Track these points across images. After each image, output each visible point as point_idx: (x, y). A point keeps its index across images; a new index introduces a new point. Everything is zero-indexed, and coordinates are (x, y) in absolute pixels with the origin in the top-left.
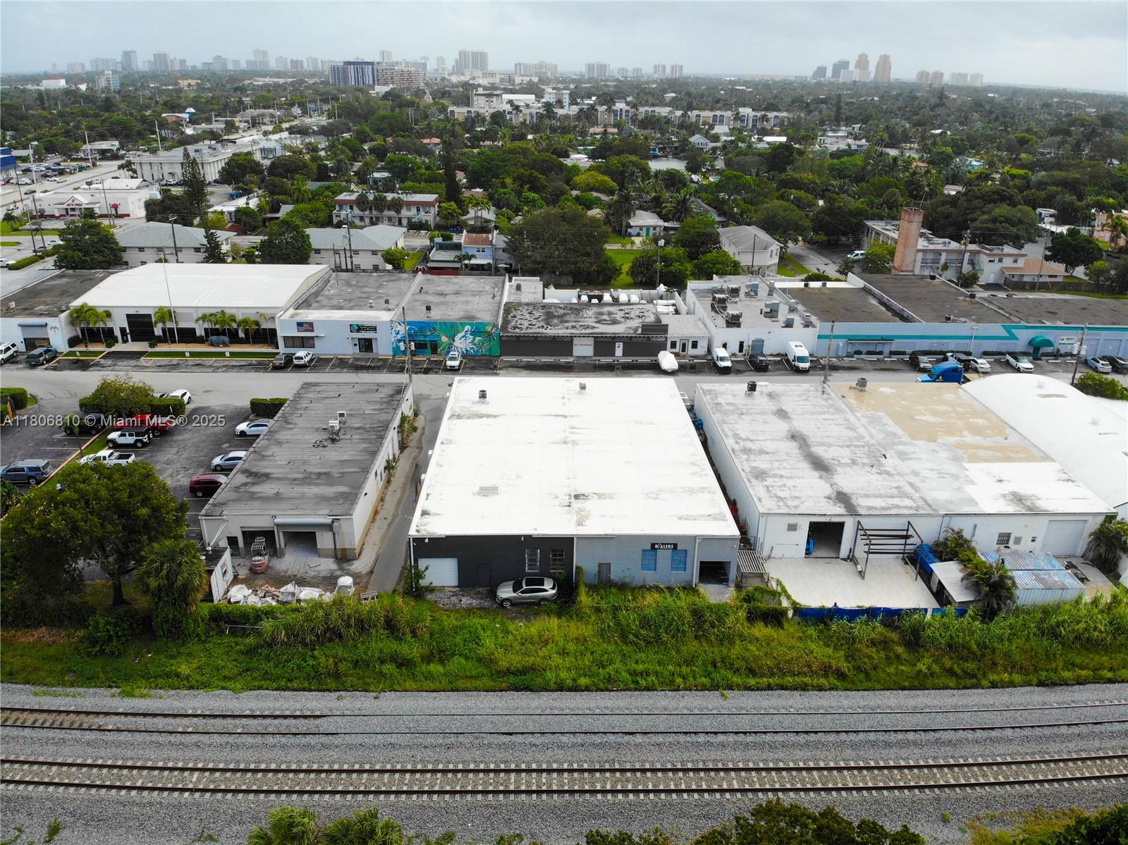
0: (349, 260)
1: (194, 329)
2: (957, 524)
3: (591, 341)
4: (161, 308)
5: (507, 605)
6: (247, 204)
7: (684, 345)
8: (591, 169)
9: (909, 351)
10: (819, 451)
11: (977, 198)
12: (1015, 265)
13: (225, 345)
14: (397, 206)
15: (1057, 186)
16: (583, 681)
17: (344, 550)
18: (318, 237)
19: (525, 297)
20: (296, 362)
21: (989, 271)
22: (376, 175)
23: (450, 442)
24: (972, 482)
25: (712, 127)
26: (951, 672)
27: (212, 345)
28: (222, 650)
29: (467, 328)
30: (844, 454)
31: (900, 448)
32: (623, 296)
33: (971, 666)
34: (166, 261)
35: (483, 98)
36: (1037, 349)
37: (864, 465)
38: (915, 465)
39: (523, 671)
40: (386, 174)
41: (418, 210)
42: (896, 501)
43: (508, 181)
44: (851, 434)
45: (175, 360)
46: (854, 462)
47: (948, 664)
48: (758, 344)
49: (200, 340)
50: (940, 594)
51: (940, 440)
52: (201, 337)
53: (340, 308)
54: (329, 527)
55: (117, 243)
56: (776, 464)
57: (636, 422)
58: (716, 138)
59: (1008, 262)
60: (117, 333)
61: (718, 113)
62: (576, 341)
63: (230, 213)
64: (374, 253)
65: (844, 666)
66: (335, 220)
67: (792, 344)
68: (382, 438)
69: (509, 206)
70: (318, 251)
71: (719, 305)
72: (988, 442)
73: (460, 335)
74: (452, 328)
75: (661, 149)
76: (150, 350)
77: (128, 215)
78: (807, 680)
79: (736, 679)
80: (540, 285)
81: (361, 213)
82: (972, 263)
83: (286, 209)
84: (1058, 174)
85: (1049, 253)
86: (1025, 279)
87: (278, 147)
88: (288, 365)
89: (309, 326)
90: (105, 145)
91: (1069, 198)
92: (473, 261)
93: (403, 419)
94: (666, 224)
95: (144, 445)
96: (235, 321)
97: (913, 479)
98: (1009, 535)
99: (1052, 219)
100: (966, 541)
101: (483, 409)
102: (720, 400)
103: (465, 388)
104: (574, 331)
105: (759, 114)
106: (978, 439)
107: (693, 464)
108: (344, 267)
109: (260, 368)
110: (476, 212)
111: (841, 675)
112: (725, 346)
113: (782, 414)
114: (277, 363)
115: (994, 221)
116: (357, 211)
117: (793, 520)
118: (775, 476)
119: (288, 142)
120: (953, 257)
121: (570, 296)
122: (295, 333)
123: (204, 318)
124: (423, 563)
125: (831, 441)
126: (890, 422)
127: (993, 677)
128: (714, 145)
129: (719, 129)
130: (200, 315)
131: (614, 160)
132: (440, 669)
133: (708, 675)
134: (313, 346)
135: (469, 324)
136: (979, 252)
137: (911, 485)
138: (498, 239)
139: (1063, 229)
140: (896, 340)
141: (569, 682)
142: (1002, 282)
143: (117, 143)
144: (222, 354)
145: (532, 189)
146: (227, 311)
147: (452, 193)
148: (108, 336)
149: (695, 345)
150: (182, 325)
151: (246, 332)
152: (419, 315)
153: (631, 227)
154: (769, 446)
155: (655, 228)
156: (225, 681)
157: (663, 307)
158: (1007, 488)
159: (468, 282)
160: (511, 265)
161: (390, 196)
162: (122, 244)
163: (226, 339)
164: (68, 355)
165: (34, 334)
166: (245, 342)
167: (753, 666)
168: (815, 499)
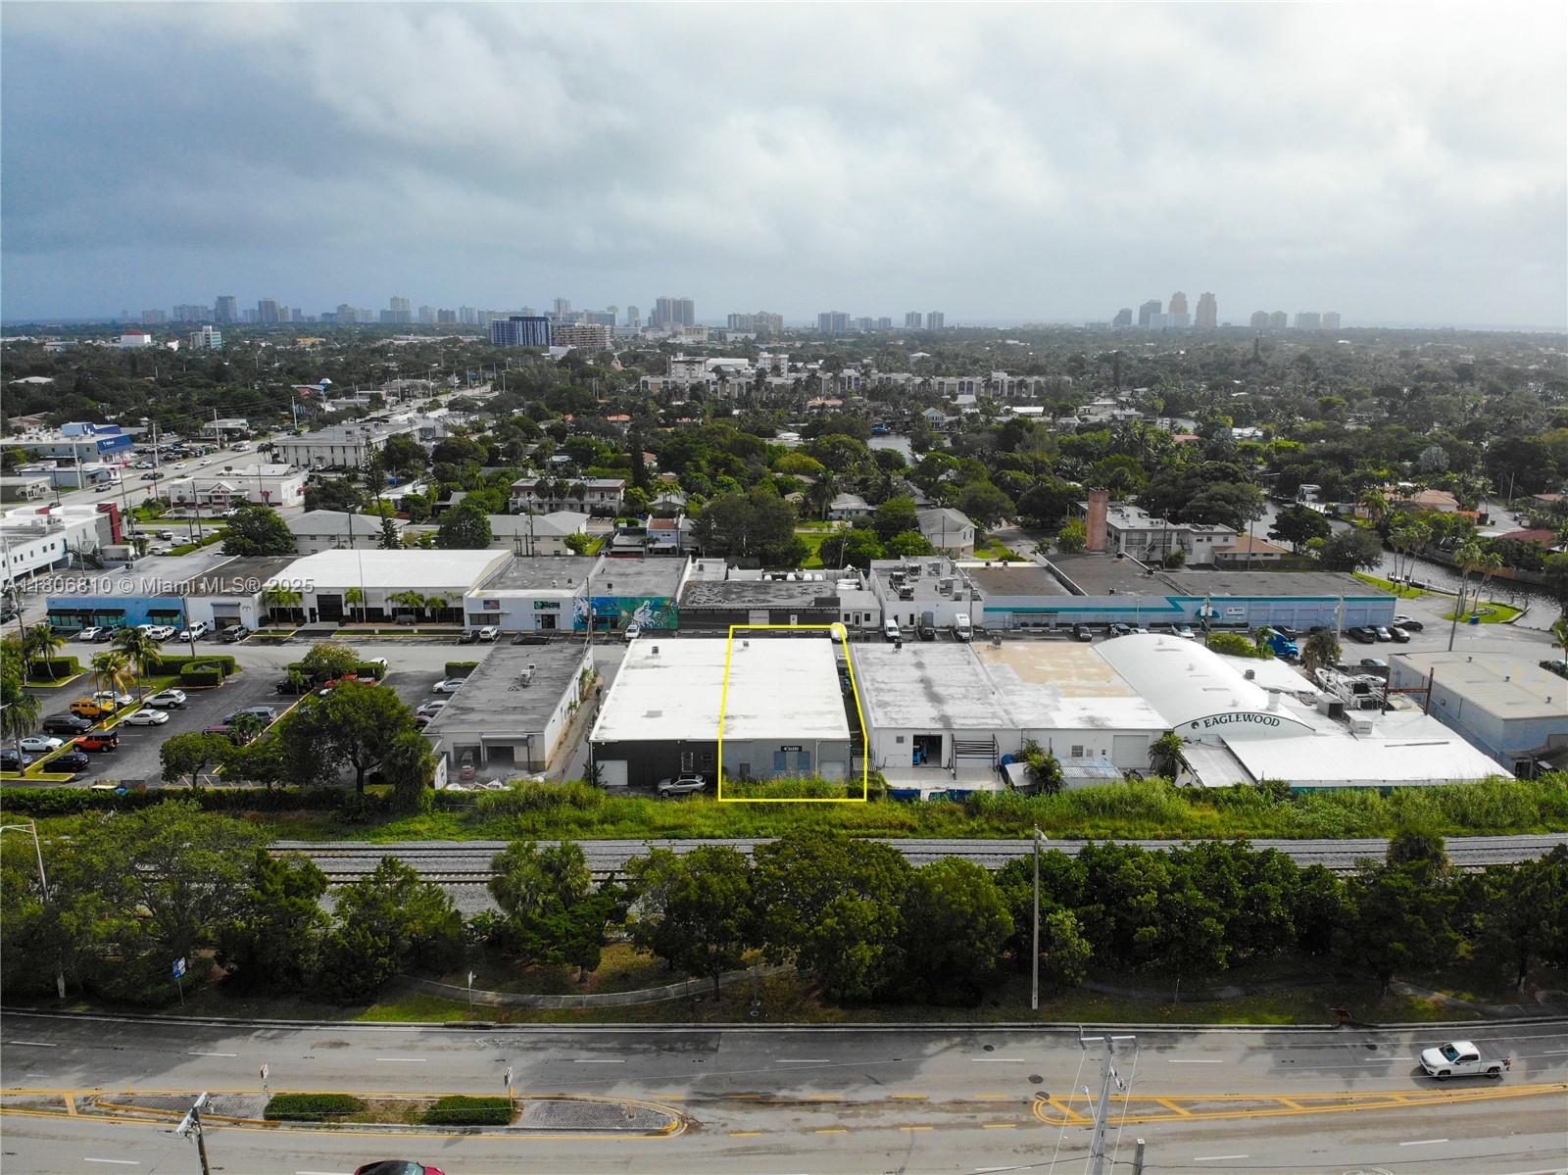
0: (530, 546)
1: (382, 609)
2: (1033, 736)
3: (766, 612)
4: (351, 589)
5: (666, 794)
6: (415, 491)
7: (857, 617)
8: (798, 449)
10: (938, 689)
12: (1226, 544)
13: (412, 623)
14: (579, 492)
15: (1323, 458)
16: (718, 832)
17: (535, 762)
18: (497, 523)
19: (707, 576)
20: (482, 636)
21: (1200, 552)
22: (556, 459)
23: (625, 684)
24: (1059, 709)
25: (954, 398)
26: (998, 830)
27: (399, 623)
28: (446, 819)
29: (647, 602)
30: (958, 691)
31: (1009, 687)
32: (807, 576)
33: (1014, 825)
34: (343, 548)
35: (683, 365)
37: (973, 698)
38: (1015, 699)
39: (675, 827)
40: (566, 458)
41: (602, 496)
43: (703, 463)
44: (973, 678)
45: (365, 637)
46: (965, 697)
47: (996, 823)
48: (928, 617)
49: (388, 620)
51: (1048, 683)
52: (388, 616)
53: (526, 588)
54: (524, 742)
55: (288, 531)
56: (899, 698)
57: (789, 670)
58: (956, 411)
59: (1218, 541)
60: (307, 613)
61: (966, 379)
62: (752, 613)
63: (395, 501)
64: (556, 539)
65: (916, 824)
66: (512, 508)
67: (958, 616)
68: (566, 684)
69: (700, 491)
70: (497, 538)
71: (897, 581)
72: (1092, 684)
73: (639, 610)
74: (632, 603)
75: (888, 425)
76: (340, 628)
77: (280, 504)
78: (887, 831)
80: (724, 566)
81: (540, 500)
82: (1181, 543)
83: (457, 498)
84: (1325, 445)
85: (1274, 531)
86: (1238, 558)
87: (439, 427)
88: (476, 639)
89: (496, 603)
90: (231, 424)
92: (658, 545)
93: (585, 673)
94: (870, 508)
96: (422, 600)
97: (1009, 707)
98: (1081, 748)
99: (1315, 496)
100: (1039, 749)
101: (655, 662)
102: (869, 656)
103: (640, 648)
104: (751, 605)
105: (1016, 379)
106: (1084, 683)
107: (829, 697)
108: (524, 553)
109: (445, 642)
110: (665, 497)
111: (912, 829)
112: (896, 617)
113: (920, 665)
114: (465, 637)
115: (1211, 498)
116: (534, 498)
117: (901, 733)
118: (895, 705)
119: (450, 421)
120: (1160, 536)
121: (755, 575)
122: (481, 610)
123: (392, 598)
124: (599, 764)
125: (954, 683)
126: (1011, 670)
128: (952, 418)
129: (965, 399)
130: (389, 595)
131: (824, 440)
132: (612, 828)
134: (498, 623)
135: (649, 599)
136: (1189, 531)
137: (1005, 711)
138: (683, 523)
140: (1060, 613)
141: (708, 833)
142: (1212, 562)
143: (244, 421)
144: (411, 631)
145: (728, 472)
146: (415, 591)
147: (640, 477)
148: (297, 616)
149: (868, 617)
150: (371, 605)
151: (433, 611)
152: (601, 591)
153: (832, 511)
154: (899, 687)
155: (858, 512)
156: (450, 836)
157: (844, 585)
158: (1087, 713)
159: (651, 564)
160: (697, 548)
161: (572, 482)
162: (294, 532)
163: (413, 617)
164: (259, 632)
165: (225, 613)
166: (432, 620)
167: (847, 823)
168: (922, 717)
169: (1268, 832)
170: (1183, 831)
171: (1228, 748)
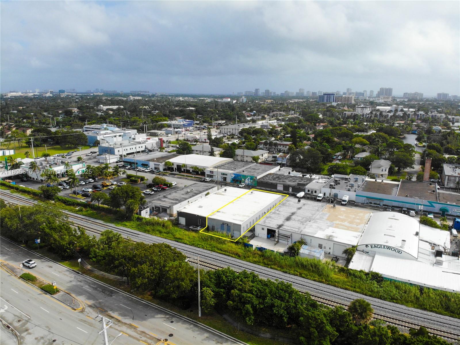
2: (305, 237)
3: (282, 186)
4: (184, 164)
5: (189, 229)
6: (237, 142)
7: (312, 191)
10: (293, 216)
13: (195, 175)
14: (275, 145)
17: (171, 214)
18: (238, 151)
19: (279, 172)
20: (206, 180)
24: (324, 230)
27: (191, 174)
29: (249, 177)
30: (298, 218)
32: (314, 176)
34: (198, 154)
36: (444, 212)
37: (300, 221)
38: (314, 224)
44: (311, 215)
45: (182, 177)
46: (298, 220)
48: (336, 195)
52: (191, 172)
54: (170, 208)
56: (276, 217)
58: (450, 128)
60: (174, 169)
62: (278, 185)
64: (252, 157)
65: (242, 254)
70: (237, 156)
72: (350, 225)
73: (247, 179)
74: (245, 177)
75: (419, 131)
76: (179, 174)
78: (231, 255)
79: (217, 250)
80: (291, 170)
81: (265, 147)
83: (245, 144)
90: (221, 122)
93: (208, 193)
95: (158, 191)
98: (322, 245)
104: (278, 182)
106: (347, 224)
108: (243, 160)
111: (239, 256)
112: (325, 194)
113: (300, 208)
114: (202, 180)
117: (263, 227)
119: (273, 123)
122: (209, 174)
123: (192, 168)
126: (328, 215)
133: (212, 248)
134: (211, 178)
138: (288, 156)
143: (225, 121)
144: (192, 177)
145: (327, 142)
146: (197, 166)
148: (172, 169)
149: (315, 192)
150: (187, 169)
151: (200, 172)
153: (353, 157)
154: (282, 213)
158: (331, 234)
160: (285, 164)
164: (162, 172)
165: (157, 166)
166: (200, 175)
171: (374, 257)
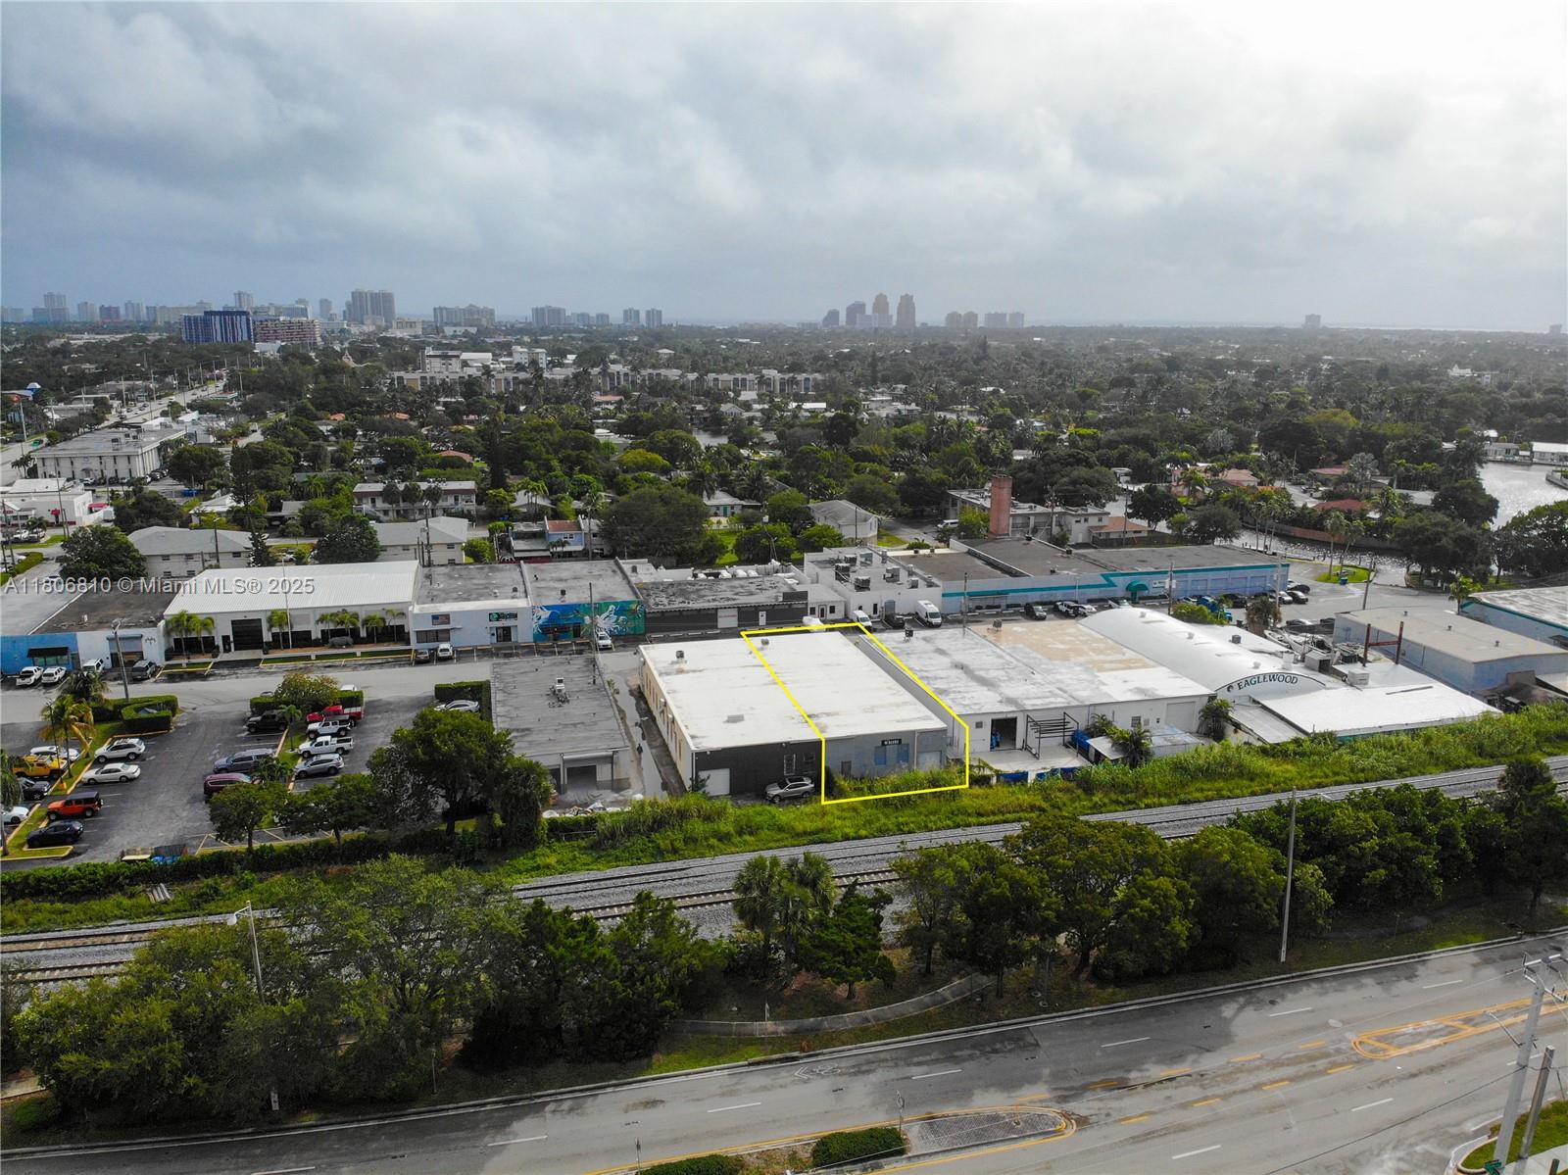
1: (310, 633)
2: (1100, 712)
3: (735, 612)
7: (822, 610)
8: (625, 446)
9: (1023, 603)
11: (1053, 461)
12: (1101, 524)
13: (348, 646)
14: (432, 495)
15: (1128, 443)
16: (863, 832)
17: (620, 781)
19: (648, 577)
20: (441, 654)
21: (1078, 532)
23: (679, 692)
24: (1104, 684)
25: (737, 393)
26: (1118, 802)
27: (333, 646)
28: (570, 849)
31: (1042, 666)
33: (1131, 796)
36: (1134, 594)
39: (816, 832)
40: (378, 460)
41: (456, 499)
42: (1052, 700)
44: (1001, 661)
45: (300, 664)
47: (1113, 796)
48: (891, 605)
49: (317, 644)
50: (1098, 757)
51: (1073, 660)
52: (317, 640)
54: (610, 760)
56: (952, 685)
59: (1093, 522)
60: (219, 642)
61: (738, 376)
62: (720, 613)
67: (922, 603)
71: (842, 574)
72: (1112, 658)
73: (603, 615)
74: (598, 608)
76: (263, 657)
81: (388, 507)
82: (1060, 525)
83: (292, 506)
84: (1127, 431)
85: (1130, 511)
86: (1111, 536)
87: (201, 432)
88: (435, 658)
89: (445, 618)
91: (1142, 455)
92: (567, 549)
94: (744, 503)
95: (347, 733)
96: (357, 619)
97: (1061, 685)
98: (1139, 718)
99: (1128, 478)
100: (1109, 722)
101: (683, 666)
103: (656, 652)
104: (710, 604)
105: (785, 376)
106: (1102, 657)
107: (888, 688)
109: (398, 663)
111: (1043, 810)
112: (860, 608)
113: (941, 652)
114: (422, 657)
115: (1074, 482)
116: (380, 504)
117: (979, 719)
118: (954, 692)
119: (211, 425)
120: (1042, 519)
121: (685, 574)
122: (429, 626)
124: (703, 775)
125: (988, 667)
126: (1029, 651)
127: (1146, 801)
128: (749, 414)
129: (746, 395)
130: (318, 618)
131: (659, 436)
135: (613, 603)
136: (1064, 514)
137: (1061, 688)
138: (587, 523)
139: (1142, 487)
140: (1011, 594)
141: (853, 835)
142: (1090, 541)
144: (352, 655)
145: (582, 471)
149: (832, 609)
150: (297, 628)
152: (554, 600)
153: (709, 507)
154: (941, 674)
155: (732, 507)
156: (587, 867)
157: (788, 578)
158: (1131, 686)
161: (424, 486)
163: (349, 639)
164: (167, 667)
166: (369, 640)
167: (982, 811)
168: (991, 703)
169: (1338, 778)
170: (1275, 785)
171: (1264, 707)
